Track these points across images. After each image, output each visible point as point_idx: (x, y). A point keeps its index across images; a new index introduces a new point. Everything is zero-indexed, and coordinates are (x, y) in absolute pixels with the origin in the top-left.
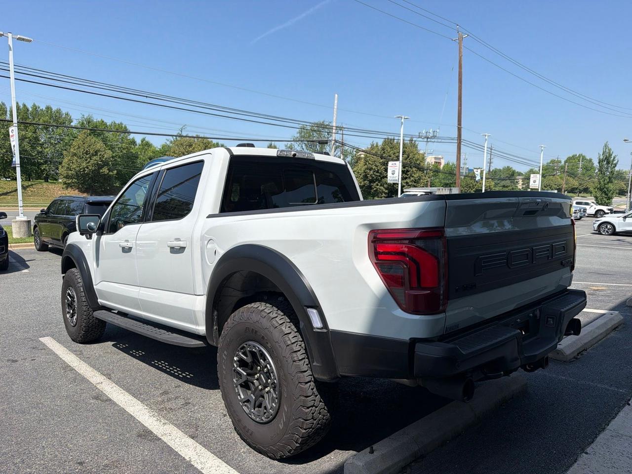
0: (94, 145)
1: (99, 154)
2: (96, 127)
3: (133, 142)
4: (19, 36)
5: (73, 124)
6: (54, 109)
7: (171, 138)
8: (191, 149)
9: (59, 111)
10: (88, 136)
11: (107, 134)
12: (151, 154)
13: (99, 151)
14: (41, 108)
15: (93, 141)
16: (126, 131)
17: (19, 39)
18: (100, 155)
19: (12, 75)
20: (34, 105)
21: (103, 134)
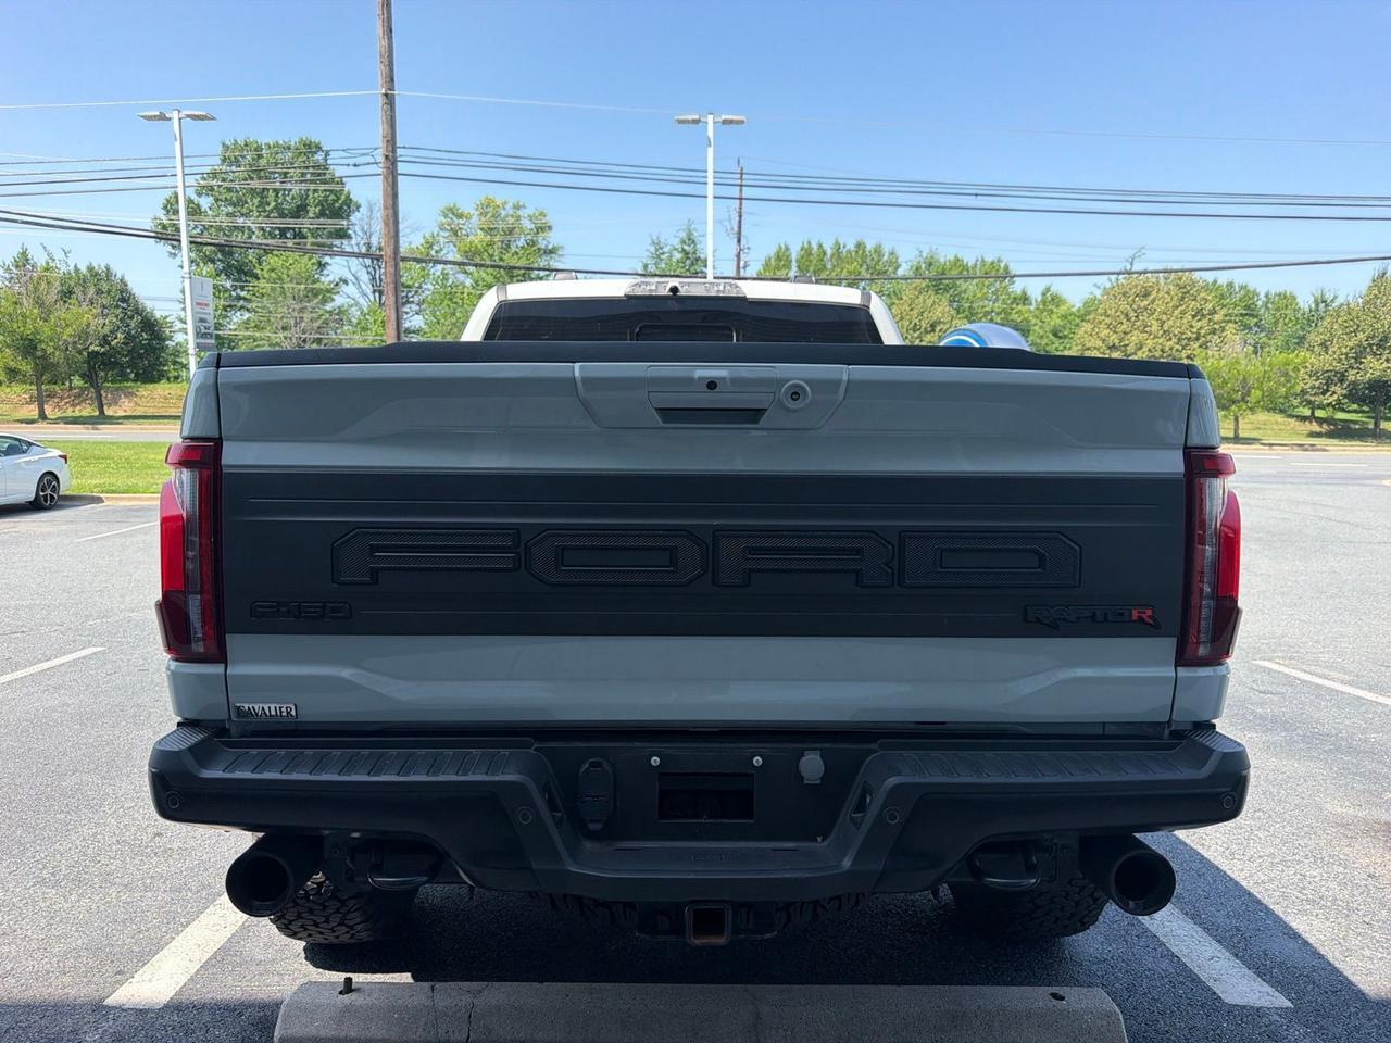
0: (930, 312)
1: (938, 329)
2: (943, 273)
3: (1024, 299)
4: (723, 117)
5: (900, 272)
6: (870, 246)
7: (1104, 281)
8: (1146, 303)
9: (878, 250)
10: (921, 293)
11: (963, 285)
12: (1058, 321)
13: (940, 322)
14: (848, 247)
15: (929, 302)
16: (1007, 276)
17: (725, 122)
18: (940, 331)
19: (710, 190)
20: (837, 244)
21: (954, 285)
